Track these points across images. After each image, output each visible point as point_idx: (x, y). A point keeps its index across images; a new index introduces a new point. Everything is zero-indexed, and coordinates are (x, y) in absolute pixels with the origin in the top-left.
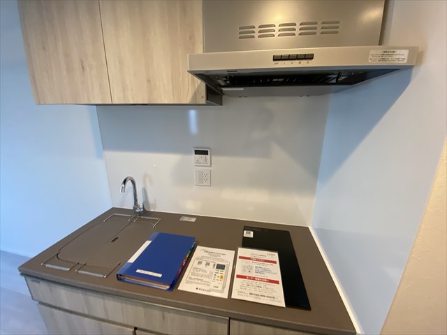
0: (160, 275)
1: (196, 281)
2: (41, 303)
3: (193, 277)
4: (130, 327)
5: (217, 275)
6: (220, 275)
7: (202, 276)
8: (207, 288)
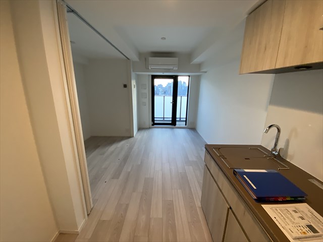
0: (255, 188)
1: (280, 215)
2: (206, 165)
3: (279, 211)
4: (229, 204)
5: (302, 228)
6: (304, 230)
7: (288, 218)
8: (284, 225)
